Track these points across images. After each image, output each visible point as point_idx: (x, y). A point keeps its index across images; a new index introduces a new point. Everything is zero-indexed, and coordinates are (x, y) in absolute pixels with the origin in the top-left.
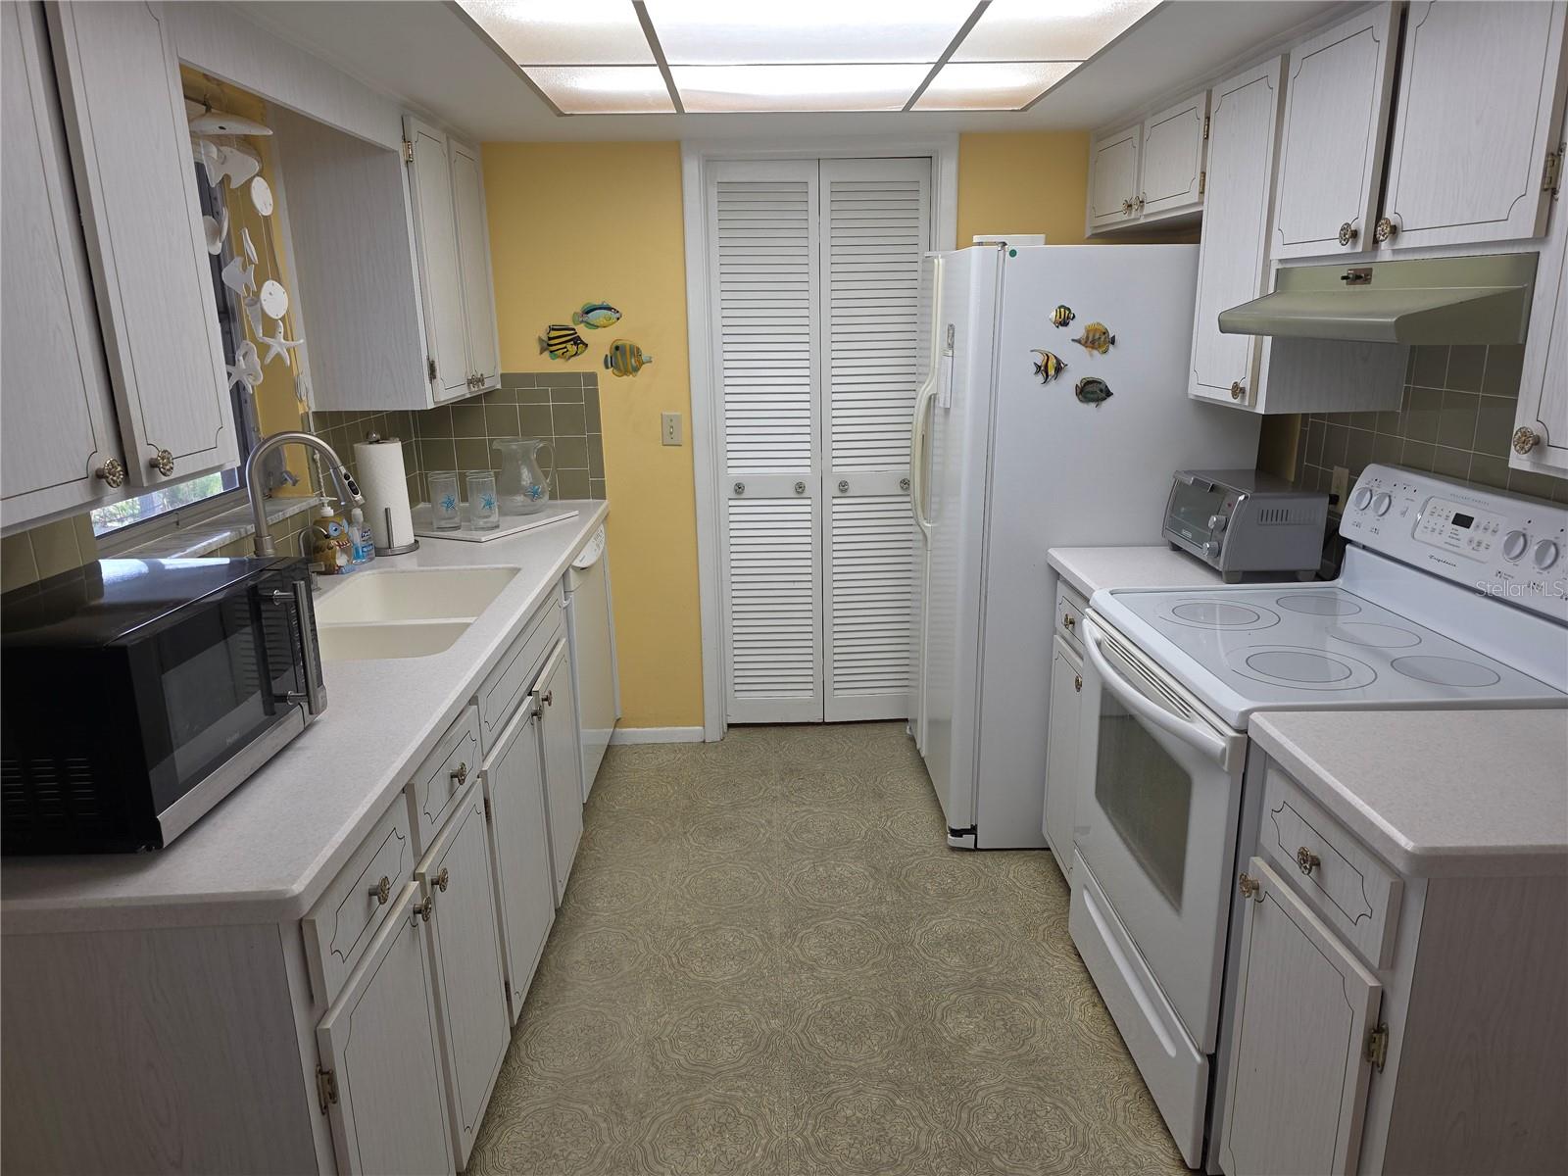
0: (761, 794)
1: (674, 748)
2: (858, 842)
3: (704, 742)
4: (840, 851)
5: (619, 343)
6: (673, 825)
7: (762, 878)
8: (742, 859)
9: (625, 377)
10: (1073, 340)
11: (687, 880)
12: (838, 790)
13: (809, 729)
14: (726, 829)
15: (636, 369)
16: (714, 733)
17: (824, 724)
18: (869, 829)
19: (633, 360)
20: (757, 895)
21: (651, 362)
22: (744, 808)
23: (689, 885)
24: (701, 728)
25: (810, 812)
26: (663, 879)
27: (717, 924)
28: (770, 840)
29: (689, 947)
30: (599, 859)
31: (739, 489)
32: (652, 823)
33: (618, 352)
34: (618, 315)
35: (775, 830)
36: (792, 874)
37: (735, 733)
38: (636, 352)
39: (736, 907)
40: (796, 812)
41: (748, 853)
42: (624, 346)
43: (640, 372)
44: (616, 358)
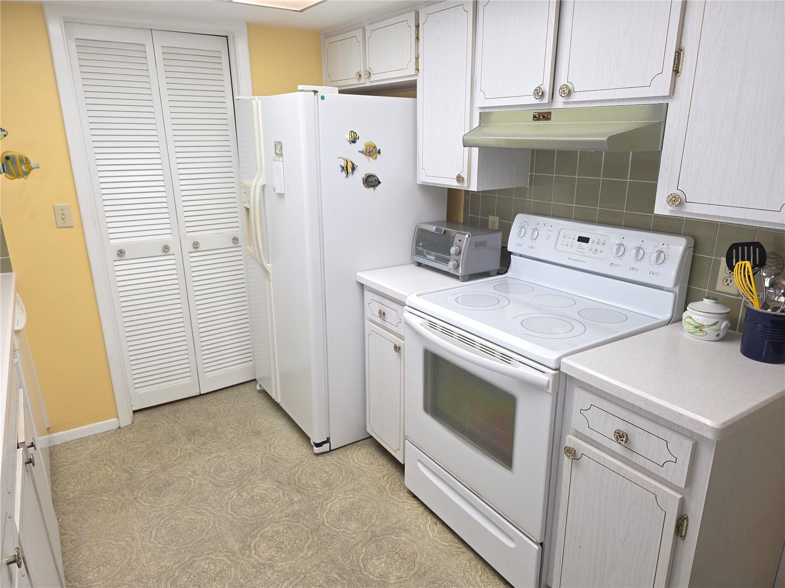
0: (179, 454)
1: (97, 438)
2: (260, 467)
3: (120, 428)
4: (251, 477)
5: (9, 154)
6: (123, 496)
7: (208, 514)
8: (187, 505)
9: (17, 179)
10: (359, 152)
11: (154, 533)
12: (230, 437)
13: (192, 401)
14: (164, 486)
15: (26, 174)
16: (126, 419)
17: (201, 395)
18: (262, 457)
19: (23, 167)
20: (210, 527)
21: (39, 167)
22: (172, 467)
23: (156, 536)
24: (116, 419)
25: (219, 457)
26: (133, 539)
27: (190, 559)
28: (201, 485)
29: (178, 584)
31: (121, 253)
32: (106, 498)
33: (9, 162)
34: (4, 133)
35: (200, 476)
36: (226, 504)
37: (140, 416)
38: (25, 161)
39: (198, 542)
40: (209, 460)
41: (190, 499)
42: (14, 157)
43: (29, 175)
44: (7, 165)
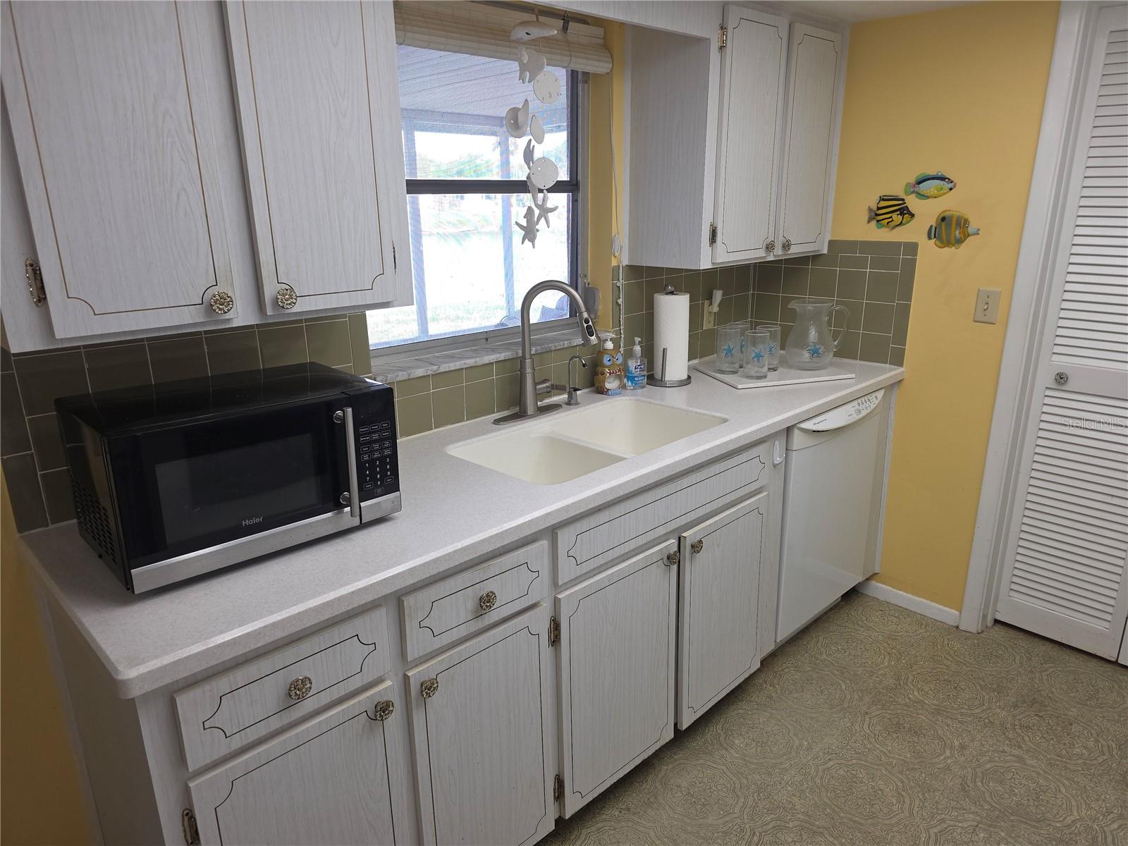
0: (977, 711)
1: (922, 621)
2: (1056, 828)
3: (957, 627)
4: (1023, 826)
5: (946, 214)
6: (861, 699)
7: (907, 806)
8: (901, 772)
9: (946, 248)
11: (831, 763)
12: (1077, 750)
13: (1093, 664)
14: (910, 730)
15: (959, 242)
16: (970, 622)
17: (1116, 663)
18: (1081, 819)
19: (957, 232)
20: (887, 822)
21: (978, 234)
22: (947, 717)
23: (829, 769)
24: (957, 613)
25: (1020, 759)
26: (809, 748)
27: (823, 827)
28: (948, 768)
29: (779, 835)
30: (771, 698)
31: (1061, 379)
32: (844, 687)
33: (943, 223)
34: (951, 185)
35: (963, 759)
36: (943, 821)
37: (999, 632)
38: (962, 223)
39: (854, 821)
40: (1004, 751)
41: (914, 769)
42: (951, 217)
43: (963, 244)
